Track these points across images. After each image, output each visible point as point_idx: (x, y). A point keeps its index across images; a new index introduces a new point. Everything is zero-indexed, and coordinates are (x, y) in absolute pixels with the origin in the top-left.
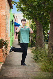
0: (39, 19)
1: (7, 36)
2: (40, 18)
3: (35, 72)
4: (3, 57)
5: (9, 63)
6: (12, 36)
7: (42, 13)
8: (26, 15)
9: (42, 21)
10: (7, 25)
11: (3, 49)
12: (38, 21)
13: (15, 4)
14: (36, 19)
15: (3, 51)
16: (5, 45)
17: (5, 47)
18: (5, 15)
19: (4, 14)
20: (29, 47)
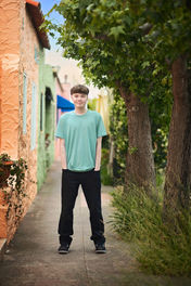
0: (136, 87)
1: (24, 145)
2: (141, 84)
3: (116, 272)
4: (7, 219)
5: (28, 239)
6: (47, 145)
7: (147, 64)
8: (92, 71)
9: (147, 95)
10: (26, 107)
11: (8, 190)
12: (134, 95)
13: (52, 31)
14: (126, 86)
15: (7, 198)
16: (15, 177)
17: (14, 183)
18: (17, 71)
19: (16, 68)
20: (105, 185)
